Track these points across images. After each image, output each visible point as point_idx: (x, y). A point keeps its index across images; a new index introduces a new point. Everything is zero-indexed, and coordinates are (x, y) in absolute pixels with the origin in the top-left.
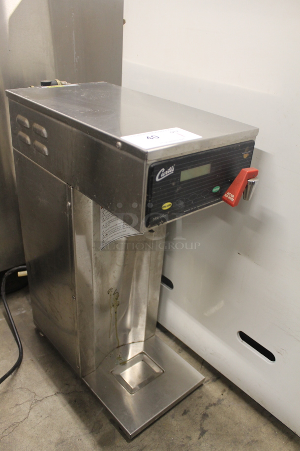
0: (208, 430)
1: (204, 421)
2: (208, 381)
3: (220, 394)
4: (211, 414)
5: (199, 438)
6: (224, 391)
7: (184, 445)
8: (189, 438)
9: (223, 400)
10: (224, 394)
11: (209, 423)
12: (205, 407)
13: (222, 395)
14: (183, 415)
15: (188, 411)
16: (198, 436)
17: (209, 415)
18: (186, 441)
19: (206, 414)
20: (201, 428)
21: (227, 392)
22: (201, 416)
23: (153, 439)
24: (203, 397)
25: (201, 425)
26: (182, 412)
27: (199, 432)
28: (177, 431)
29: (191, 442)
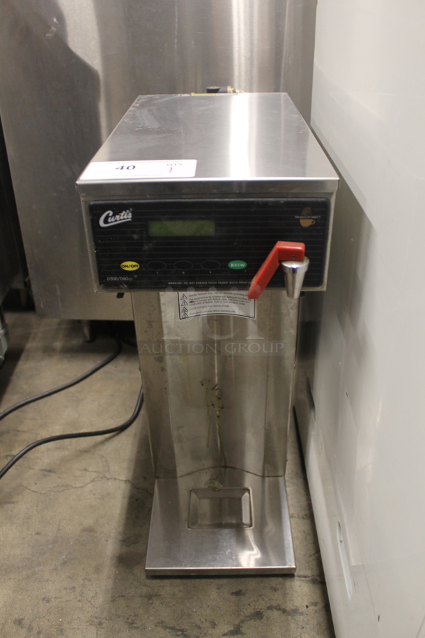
0: (244, 634)
1: (251, 619)
2: (305, 577)
3: (306, 604)
4: (268, 619)
5: (224, 635)
6: (315, 604)
7: (199, 628)
8: (214, 625)
9: (302, 614)
10: (311, 608)
11: (255, 627)
12: (268, 605)
13: (307, 607)
14: (233, 593)
15: (244, 594)
16: (226, 631)
17: (264, 618)
18: (207, 625)
19: (261, 614)
20: (239, 625)
21: (317, 608)
22: (253, 611)
23: (174, 594)
24: (279, 592)
25: (242, 621)
26: (235, 591)
27: (231, 628)
28: (208, 606)
29: (211, 631)
